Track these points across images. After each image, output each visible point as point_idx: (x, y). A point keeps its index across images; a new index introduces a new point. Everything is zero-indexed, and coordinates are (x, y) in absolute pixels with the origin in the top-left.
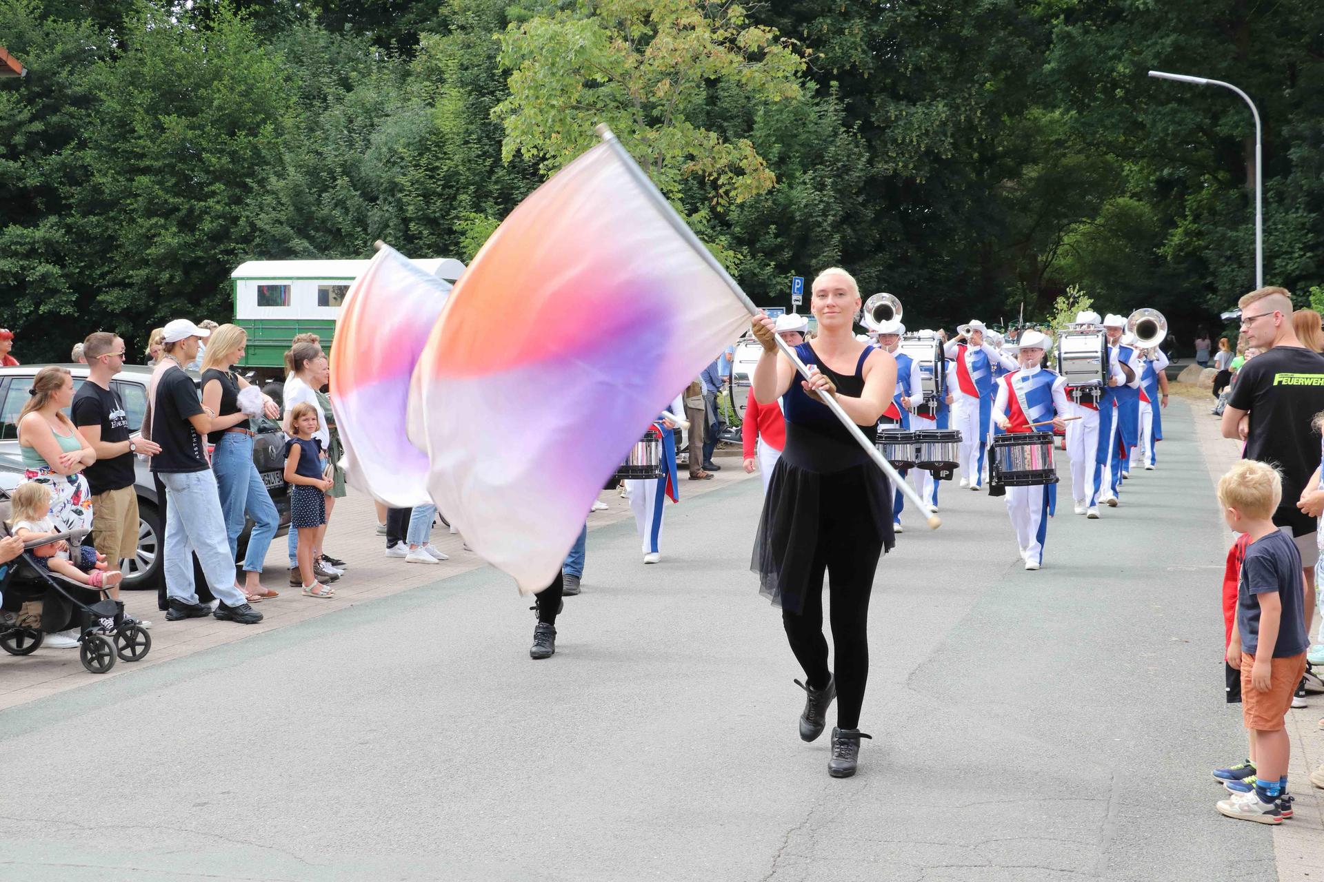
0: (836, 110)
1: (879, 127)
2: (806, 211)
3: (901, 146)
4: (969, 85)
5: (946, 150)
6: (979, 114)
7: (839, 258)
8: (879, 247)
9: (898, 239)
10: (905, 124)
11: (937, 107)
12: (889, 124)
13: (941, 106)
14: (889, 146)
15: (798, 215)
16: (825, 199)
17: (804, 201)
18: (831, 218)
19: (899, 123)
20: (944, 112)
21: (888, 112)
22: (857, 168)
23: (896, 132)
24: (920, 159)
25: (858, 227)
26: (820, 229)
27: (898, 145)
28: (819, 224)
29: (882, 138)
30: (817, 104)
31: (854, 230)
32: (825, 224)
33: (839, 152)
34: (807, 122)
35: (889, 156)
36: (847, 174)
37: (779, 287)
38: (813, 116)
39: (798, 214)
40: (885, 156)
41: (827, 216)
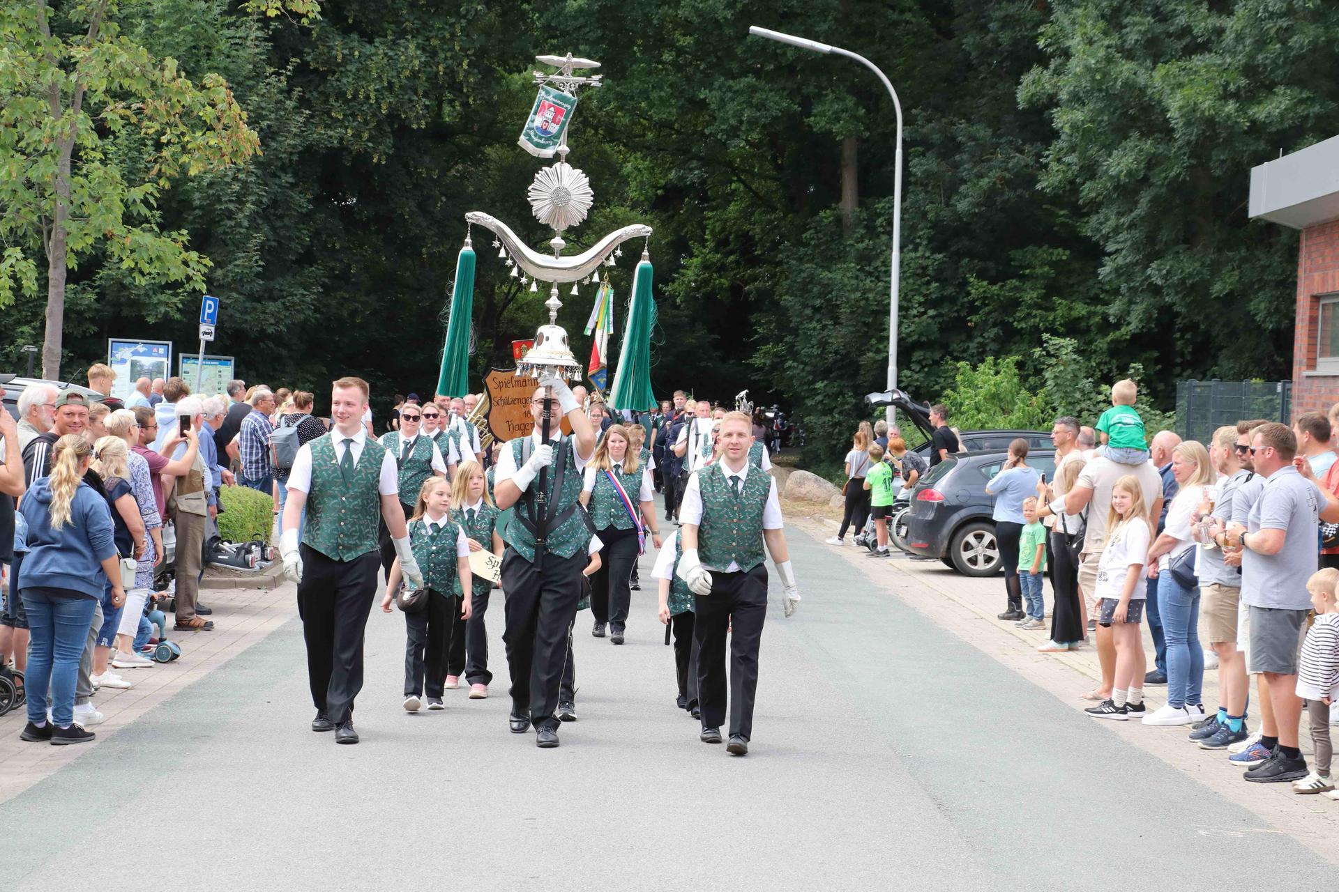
0: (257, 38)
1: (316, 70)
2: (211, 192)
3: (352, 103)
4: (453, 20)
5: (418, 118)
6: (465, 66)
7: (260, 269)
8: (307, 258)
9: (338, 246)
10: (358, 70)
11: (407, 48)
12: (333, 67)
13: (412, 46)
14: (332, 100)
15: (197, 198)
16: (242, 176)
17: (209, 176)
18: (250, 207)
19: (349, 68)
20: (417, 57)
21: (331, 48)
22: (289, 132)
23: (345, 81)
24: (379, 127)
25: (278, 224)
26: (233, 223)
27: (346, 102)
28: (230, 215)
29: (321, 88)
30: (229, 26)
31: (273, 229)
32: (241, 215)
33: (263, 105)
34: (214, 52)
35: (332, 117)
36: (273, 139)
37: (162, 309)
38: (224, 46)
39: (197, 195)
40: (325, 118)
41: (242, 203)
